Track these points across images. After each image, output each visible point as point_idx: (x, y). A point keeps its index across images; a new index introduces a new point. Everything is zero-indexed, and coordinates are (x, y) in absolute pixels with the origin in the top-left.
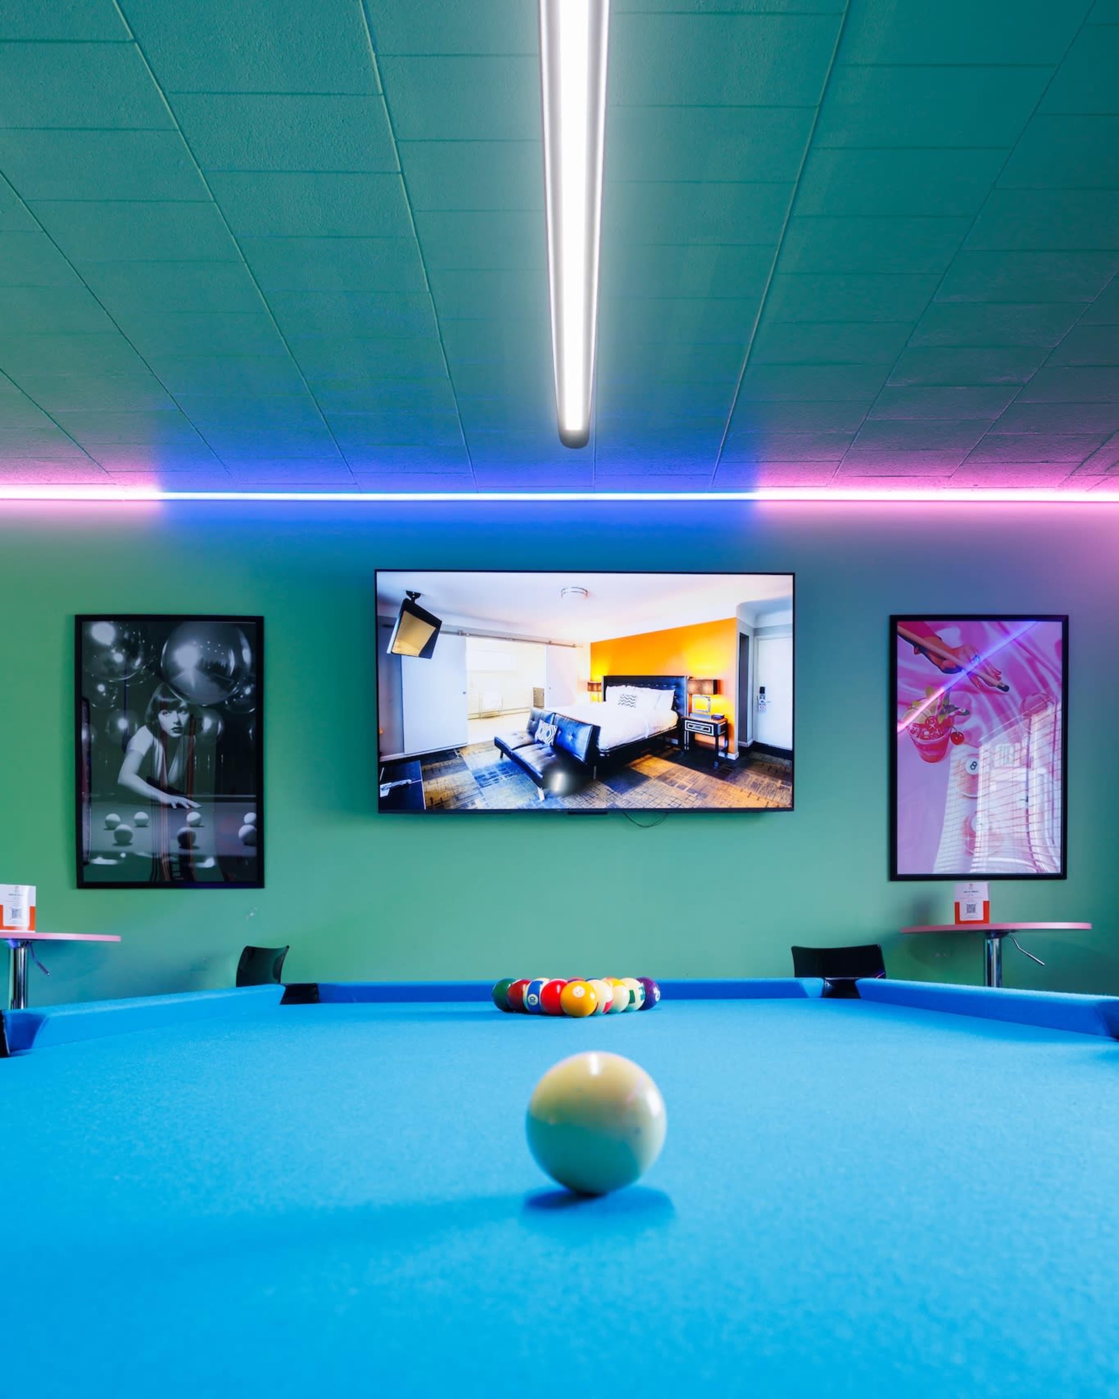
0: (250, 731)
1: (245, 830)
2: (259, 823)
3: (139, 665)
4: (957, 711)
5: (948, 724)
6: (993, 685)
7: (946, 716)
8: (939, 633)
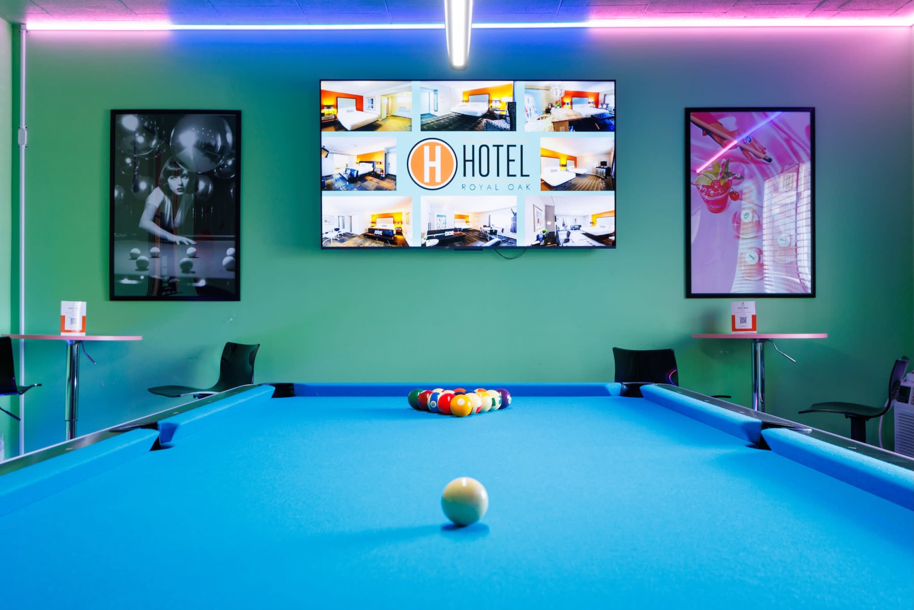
0: (232, 191)
1: (227, 260)
2: (237, 255)
3: (154, 145)
4: (734, 176)
5: (727, 185)
6: (760, 158)
7: (726, 180)
8: (721, 121)
